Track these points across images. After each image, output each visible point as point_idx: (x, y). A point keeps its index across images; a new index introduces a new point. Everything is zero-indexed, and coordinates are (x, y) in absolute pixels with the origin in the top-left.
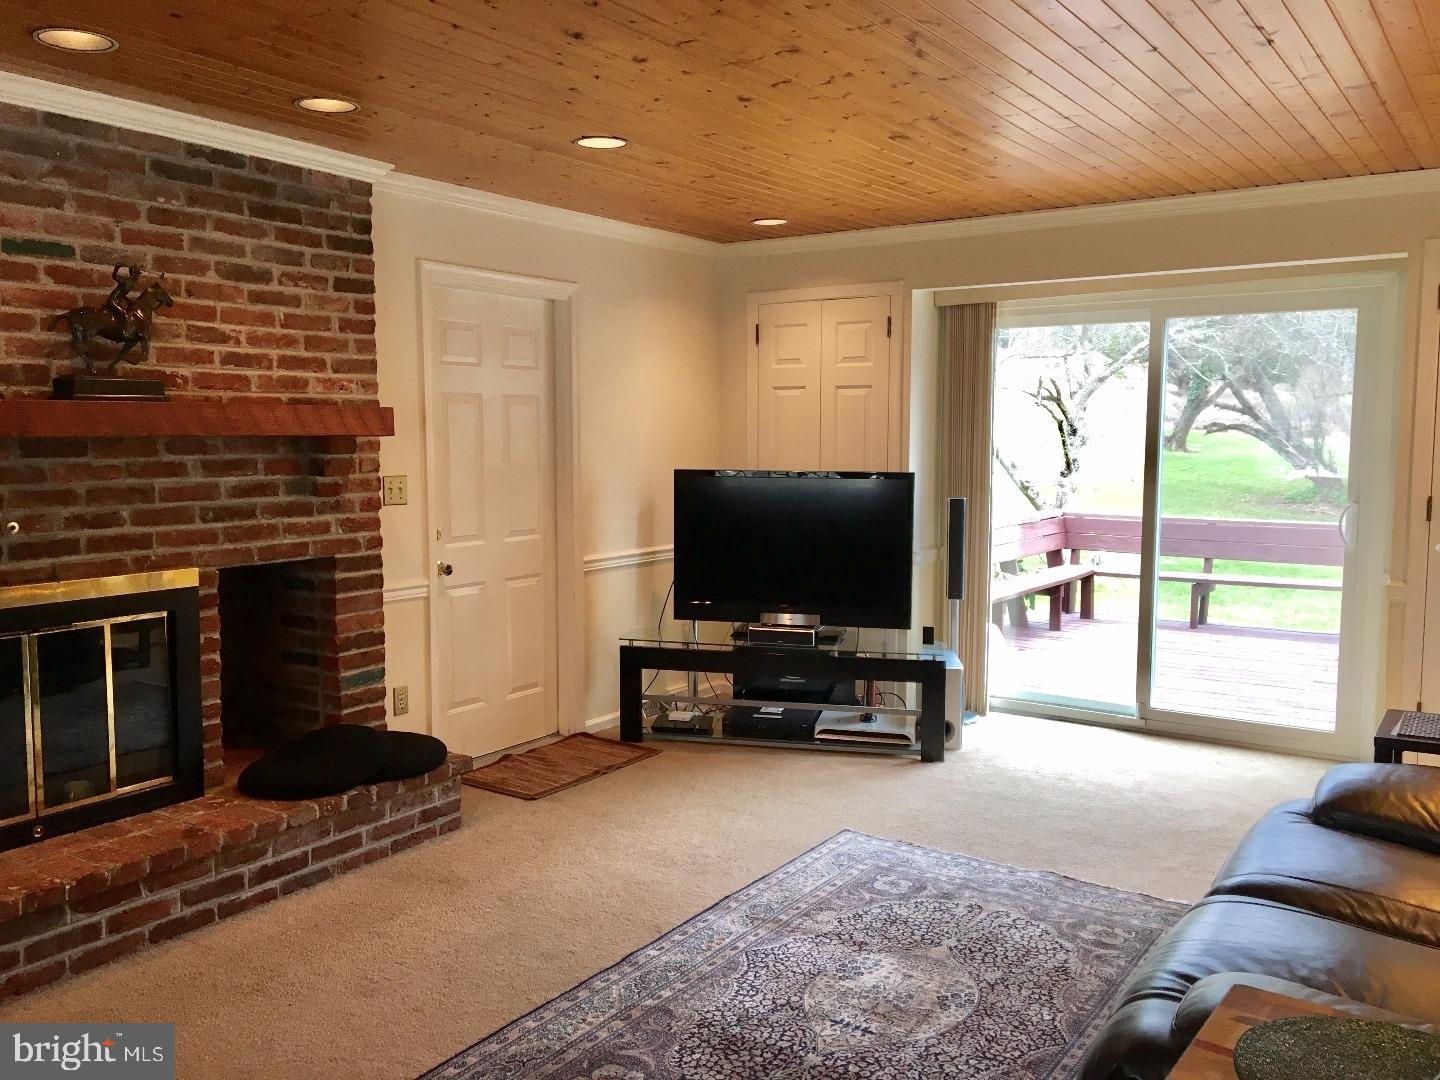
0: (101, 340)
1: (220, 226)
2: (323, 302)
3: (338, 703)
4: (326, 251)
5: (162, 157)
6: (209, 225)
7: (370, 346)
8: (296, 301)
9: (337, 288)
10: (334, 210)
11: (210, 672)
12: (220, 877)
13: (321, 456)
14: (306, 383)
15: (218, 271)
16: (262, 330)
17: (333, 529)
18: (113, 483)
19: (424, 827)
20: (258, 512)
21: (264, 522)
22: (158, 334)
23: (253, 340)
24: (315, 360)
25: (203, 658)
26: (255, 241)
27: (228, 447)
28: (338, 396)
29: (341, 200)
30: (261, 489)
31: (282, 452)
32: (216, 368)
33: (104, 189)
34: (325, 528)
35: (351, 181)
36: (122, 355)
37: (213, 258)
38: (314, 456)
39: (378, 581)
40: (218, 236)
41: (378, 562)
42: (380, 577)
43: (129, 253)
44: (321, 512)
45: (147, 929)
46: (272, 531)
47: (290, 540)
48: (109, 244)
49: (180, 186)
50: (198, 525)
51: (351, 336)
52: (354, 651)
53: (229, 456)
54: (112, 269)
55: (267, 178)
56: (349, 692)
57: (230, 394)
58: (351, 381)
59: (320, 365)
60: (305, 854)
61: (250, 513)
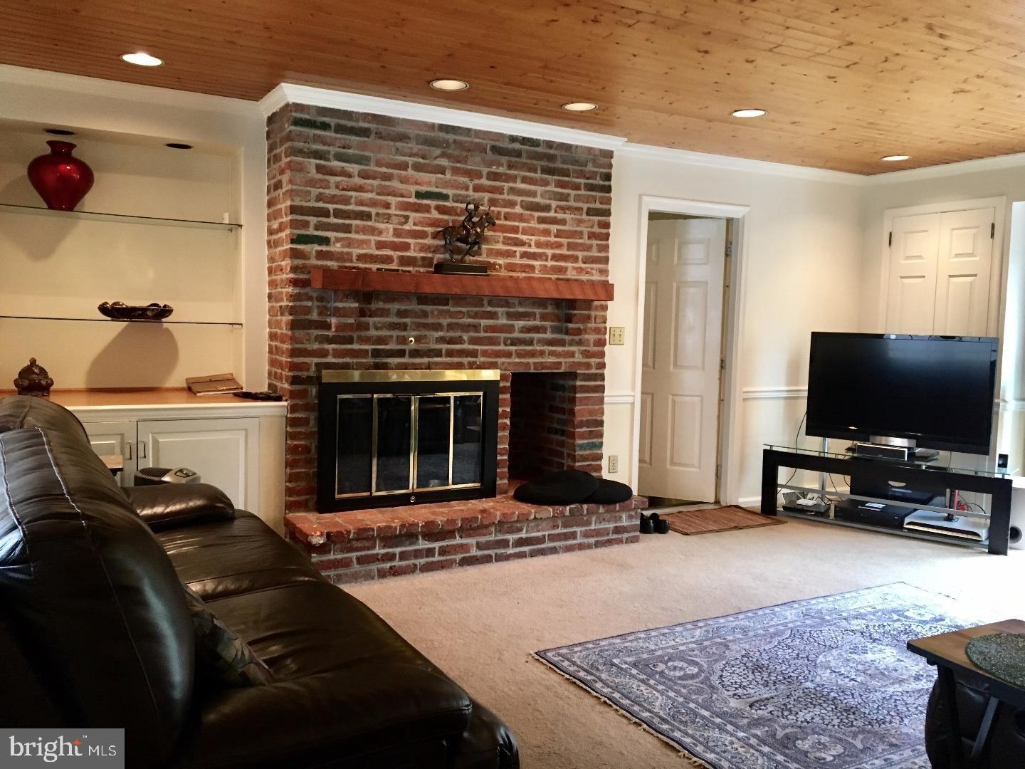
0: (459, 244)
1: (524, 180)
2: (579, 222)
3: (574, 460)
4: (583, 192)
5: (497, 144)
6: (519, 180)
7: (605, 248)
8: (563, 222)
9: (588, 214)
10: (590, 168)
11: (504, 429)
12: (497, 538)
13: (571, 312)
14: (566, 269)
15: (522, 207)
16: (543, 239)
17: (576, 355)
18: (461, 321)
19: (615, 536)
20: (535, 342)
21: (538, 348)
22: (487, 240)
23: (538, 245)
24: (572, 256)
25: (500, 421)
26: (543, 188)
27: (521, 304)
28: (584, 278)
29: (594, 161)
30: (536, 329)
31: (550, 309)
32: (517, 260)
33: (466, 163)
34: (572, 355)
35: (601, 150)
36: (468, 252)
37: (519, 199)
38: (568, 311)
39: (601, 389)
40: (524, 186)
41: (602, 377)
42: (603, 387)
43: (476, 197)
44: (570, 345)
45: (458, 557)
46: (542, 353)
47: (552, 359)
48: (466, 193)
49: (504, 159)
50: (502, 347)
51: (594, 242)
52: (585, 429)
53: (521, 310)
54: (464, 205)
55: (552, 152)
56: (581, 453)
57: (524, 275)
58: (592, 269)
59: (575, 259)
60: (544, 536)
61: (530, 342)
